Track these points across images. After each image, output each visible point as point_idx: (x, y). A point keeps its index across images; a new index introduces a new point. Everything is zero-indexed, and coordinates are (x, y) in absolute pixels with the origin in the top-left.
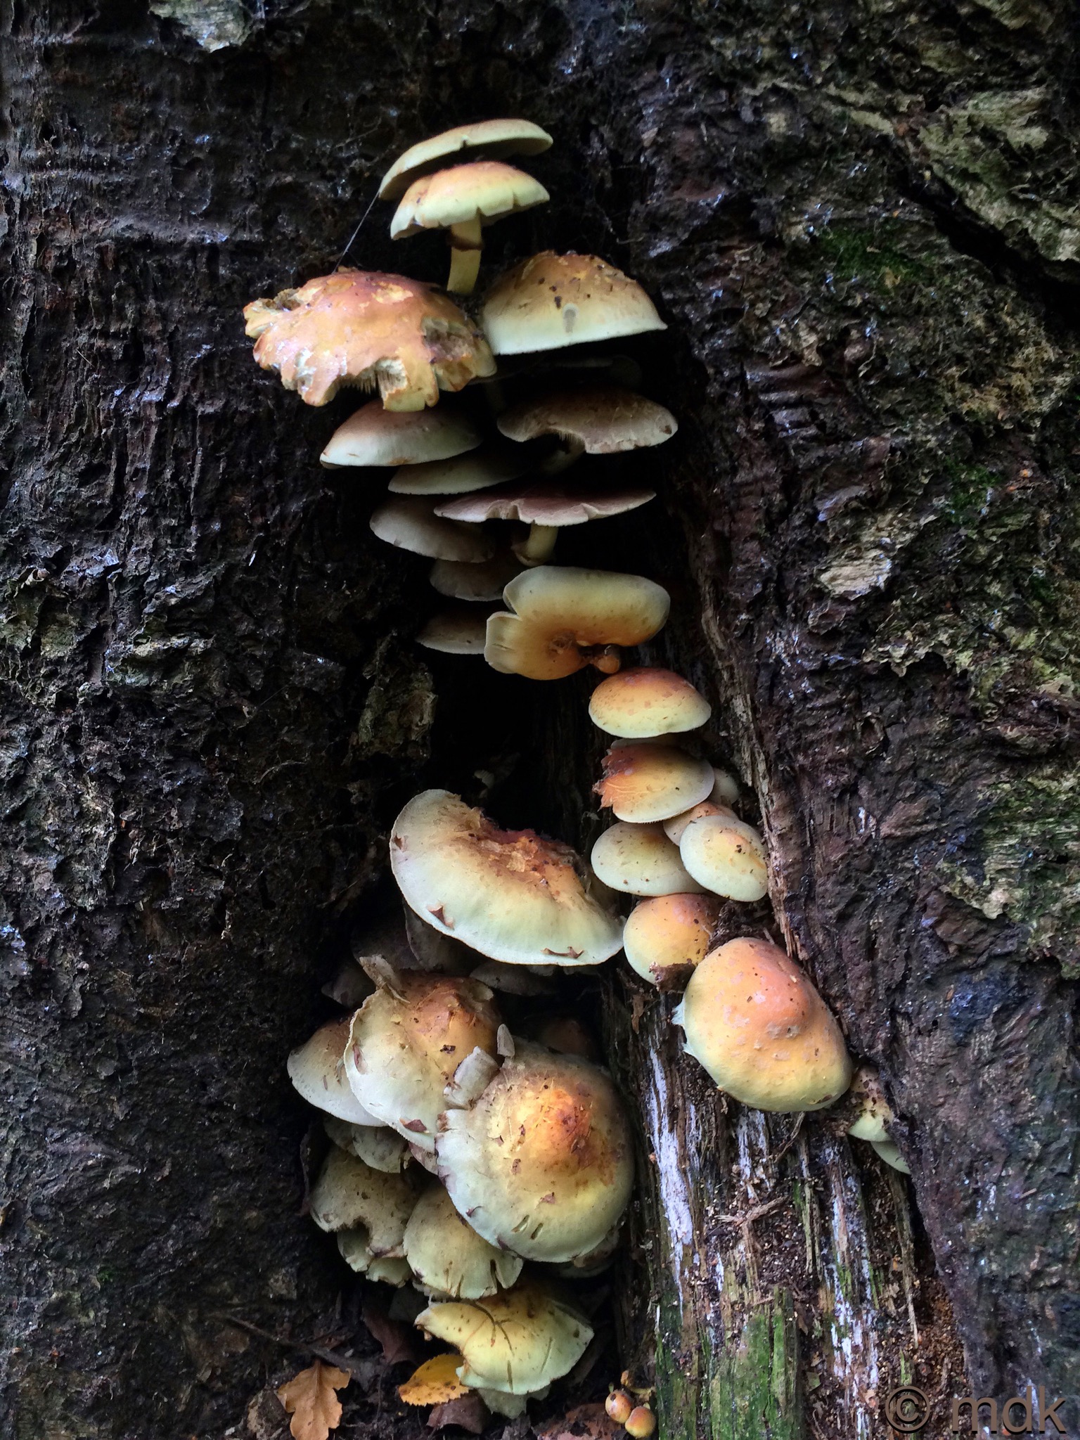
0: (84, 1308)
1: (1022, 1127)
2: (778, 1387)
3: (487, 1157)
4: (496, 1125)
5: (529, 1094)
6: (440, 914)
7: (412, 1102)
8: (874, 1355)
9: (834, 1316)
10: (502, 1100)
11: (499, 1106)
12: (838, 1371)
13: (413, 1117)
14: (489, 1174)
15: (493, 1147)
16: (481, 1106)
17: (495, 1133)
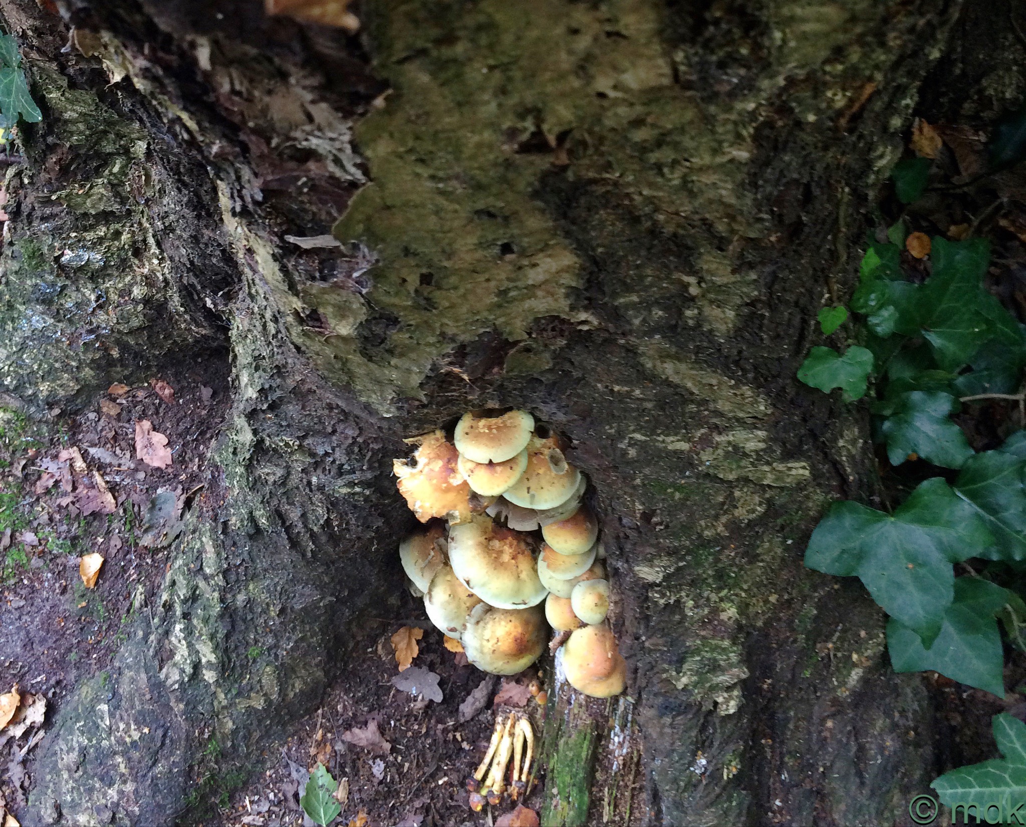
0: (312, 637)
1: (673, 751)
2: (584, 755)
3: (482, 646)
4: (487, 634)
5: (503, 623)
6: (468, 583)
7: (452, 620)
8: (626, 744)
9: (613, 728)
10: (491, 623)
11: (489, 626)
12: (611, 747)
13: (452, 626)
14: (482, 652)
15: (485, 643)
16: (481, 624)
17: (486, 637)
